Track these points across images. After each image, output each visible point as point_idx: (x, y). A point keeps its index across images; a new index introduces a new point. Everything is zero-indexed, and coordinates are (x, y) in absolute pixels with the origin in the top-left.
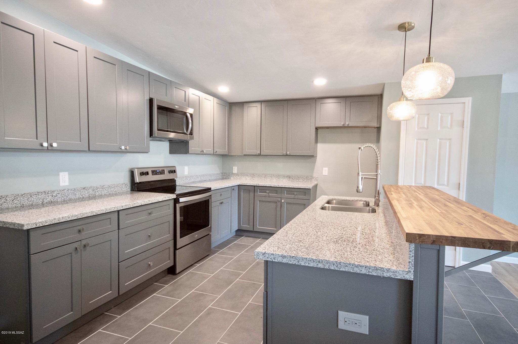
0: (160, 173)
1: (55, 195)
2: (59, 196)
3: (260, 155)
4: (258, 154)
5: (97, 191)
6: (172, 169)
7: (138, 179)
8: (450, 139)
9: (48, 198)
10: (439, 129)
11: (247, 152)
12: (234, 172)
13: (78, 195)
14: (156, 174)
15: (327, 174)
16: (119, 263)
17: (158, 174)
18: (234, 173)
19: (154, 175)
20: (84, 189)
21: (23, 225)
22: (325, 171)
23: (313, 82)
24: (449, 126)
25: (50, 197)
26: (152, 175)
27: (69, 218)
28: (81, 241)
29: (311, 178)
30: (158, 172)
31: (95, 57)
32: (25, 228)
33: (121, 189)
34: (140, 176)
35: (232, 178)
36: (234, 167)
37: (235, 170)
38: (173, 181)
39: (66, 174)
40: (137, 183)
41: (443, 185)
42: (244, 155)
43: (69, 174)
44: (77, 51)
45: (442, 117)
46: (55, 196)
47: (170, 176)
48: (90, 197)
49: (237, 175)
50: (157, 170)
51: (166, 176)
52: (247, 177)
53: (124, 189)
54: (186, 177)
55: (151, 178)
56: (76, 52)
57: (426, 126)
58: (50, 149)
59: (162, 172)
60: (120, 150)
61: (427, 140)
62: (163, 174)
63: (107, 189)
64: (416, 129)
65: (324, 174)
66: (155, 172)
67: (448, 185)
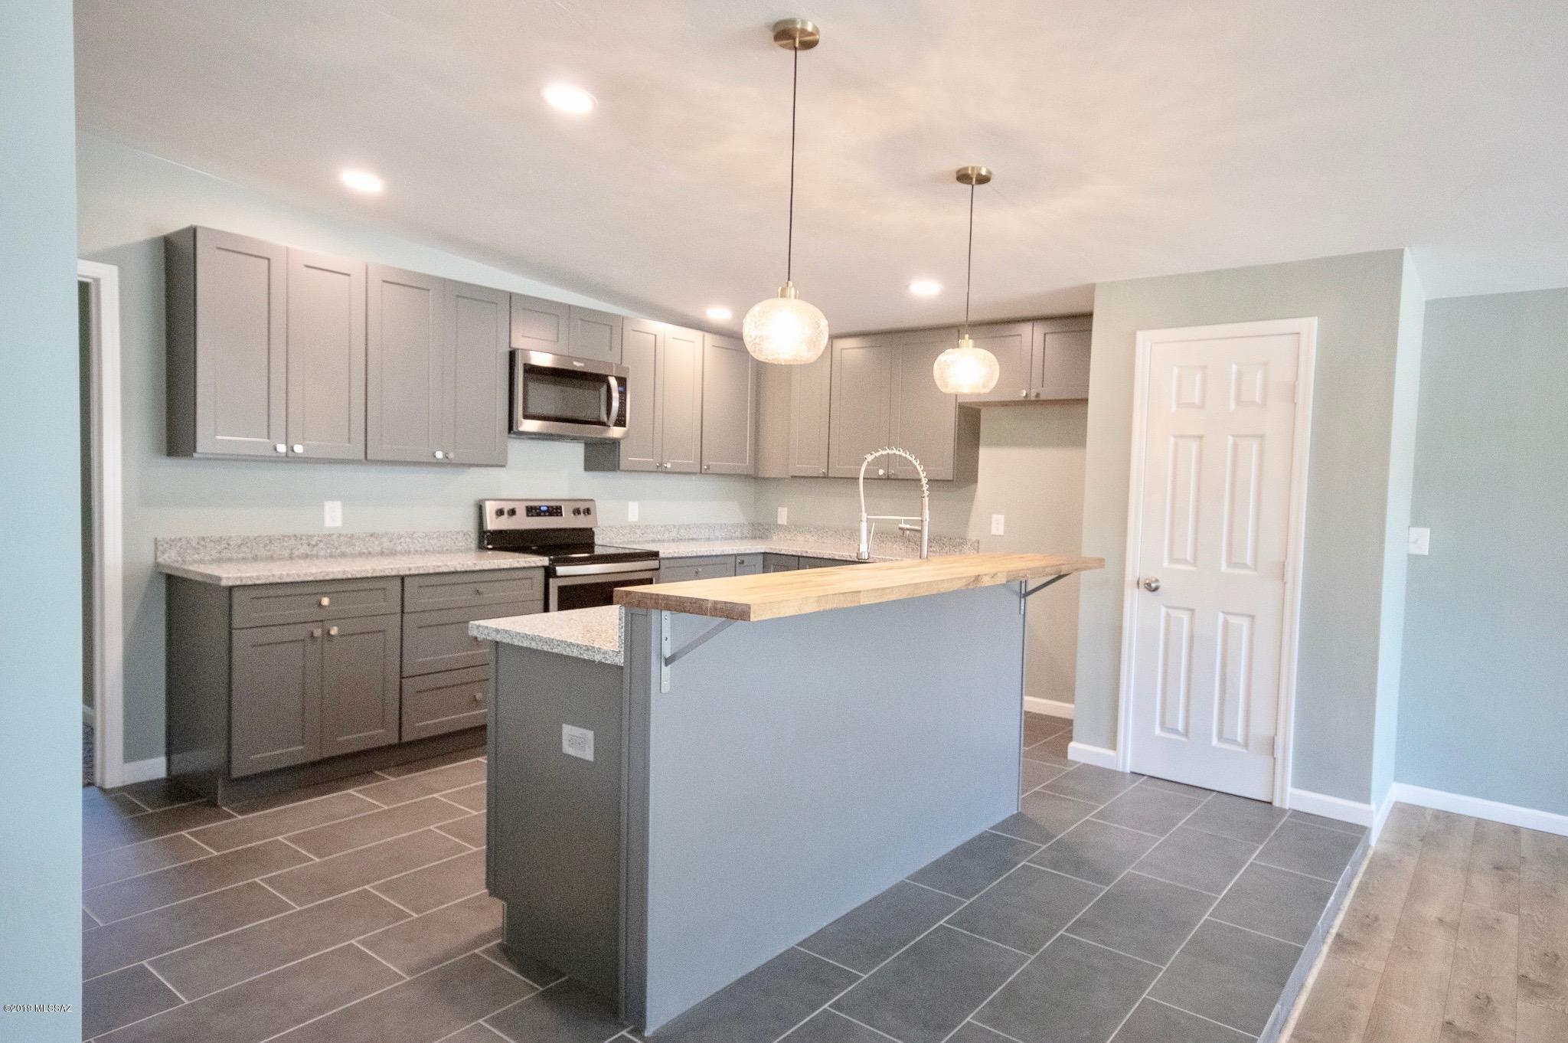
0: (547, 514)
1: (313, 543)
2: (321, 545)
3: (825, 477)
4: (822, 476)
5: (398, 542)
6: (582, 506)
7: (492, 524)
8: (1262, 437)
9: (300, 546)
10: (1232, 406)
11: (800, 469)
12: (779, 522)
13: (359, 547)
14: (538, 515)
15: (1001, 532)
16: (403, 680)
17: (542, 514)
18: (780, 525)
19: (532, 516)
20: (372, 535)
21: (219, 579)
22: (998, 525)
23: (907, 287)
24: (1258, 399)
25: (305, 546)
26: (528, 516)
27: (299, 576)
28: (322, 621)
29: (962, 541)
30: (544, 512)
31: (384, 281)
32: (224, 583)
33: (455, 543)
34: (494, 516)
35: (775, 538)
36: (780, 509)
37: (783, 516)
38: (589, 533)
39: (338, 505)
40: (489, 531)
41: (1244, 566)
42: (792, 477)
43: (344, 505)
44: (349, 275)
45: (1240, 374)
46: (314, 546)
47: (580, 522)
48: (383, 552)
49: (786, 529)
50: (540, 507)
51: (567, 521)
52: (808, 536)
53: (461, 544)
54: (633, 528)
55: (522, 522)
56: (347, 277)
57: (1197, 401)
58: (291, 458)
59: (555, 511)
60: (434, 461)
61: (1201, 437)
62: (557, 515)
63: (420, 540)
64: (1174, 408)
65: (994, 532)
66: (533, 511)
67: (1255, 569)
